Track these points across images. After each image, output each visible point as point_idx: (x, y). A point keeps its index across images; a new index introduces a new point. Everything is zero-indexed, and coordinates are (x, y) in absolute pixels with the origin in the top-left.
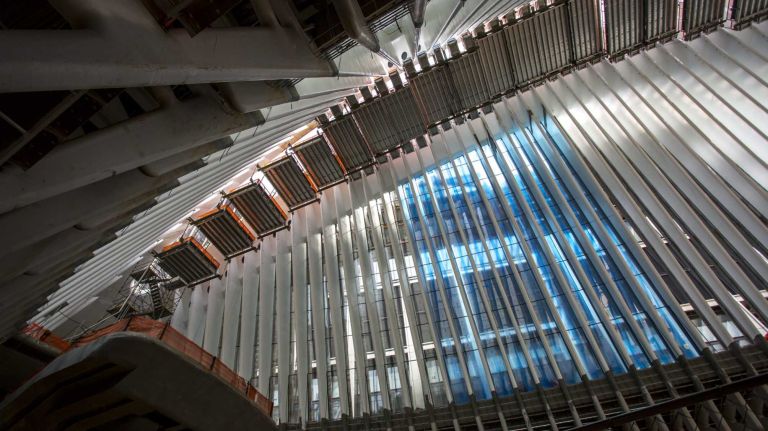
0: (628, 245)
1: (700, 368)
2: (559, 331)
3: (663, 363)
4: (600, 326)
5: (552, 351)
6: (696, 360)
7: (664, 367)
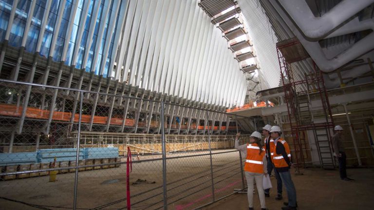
0: (109, 26)
1: (96, 79)
2: (53, 33)
3: (76, 67)
4: (73, 45)
5: (42, 39)
6: (96, 76)
7: (75, 69)
